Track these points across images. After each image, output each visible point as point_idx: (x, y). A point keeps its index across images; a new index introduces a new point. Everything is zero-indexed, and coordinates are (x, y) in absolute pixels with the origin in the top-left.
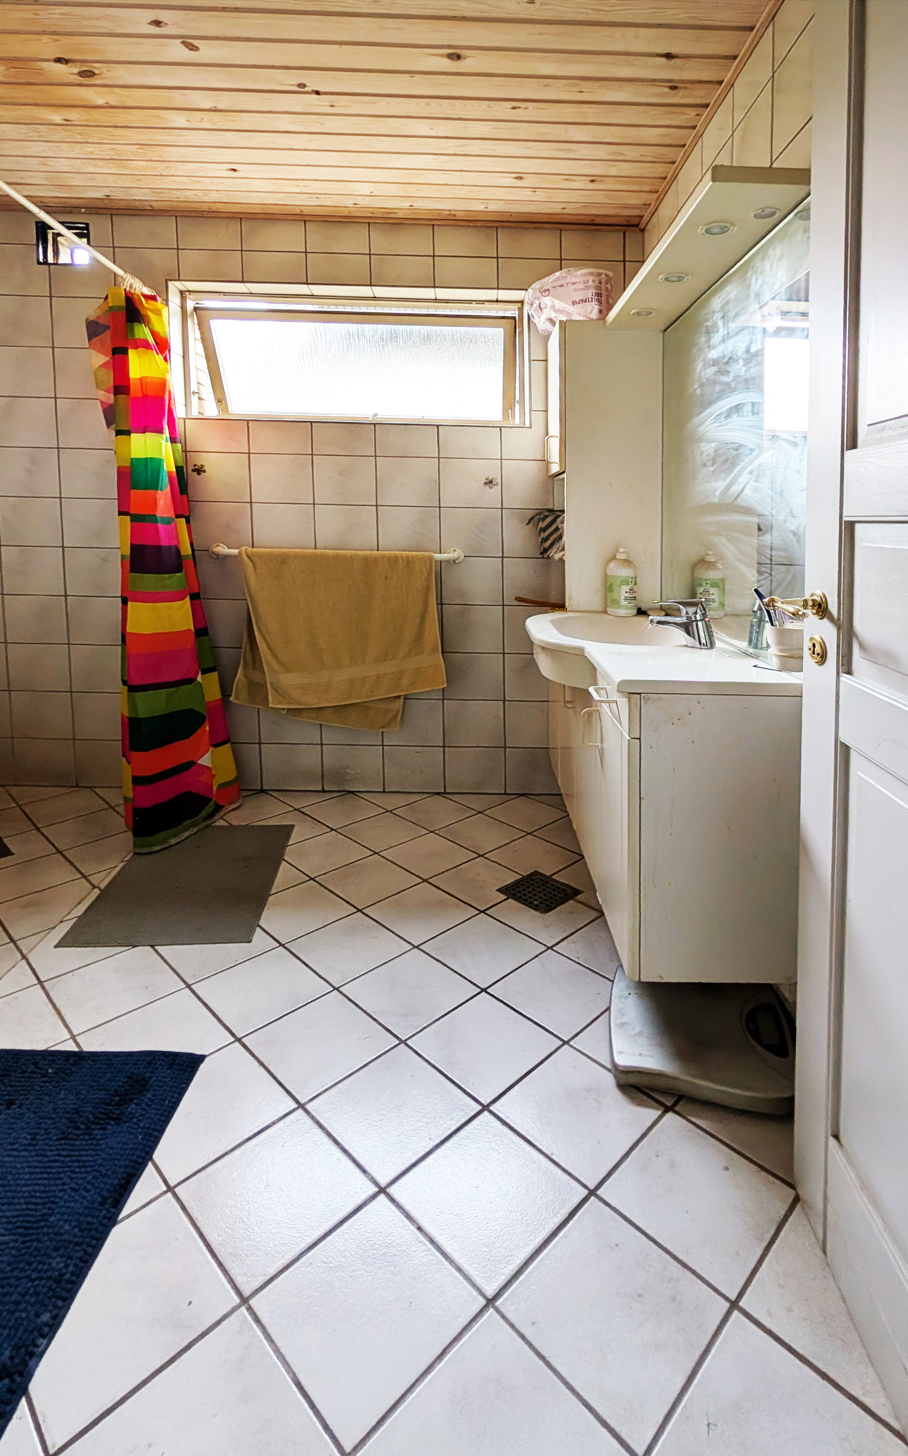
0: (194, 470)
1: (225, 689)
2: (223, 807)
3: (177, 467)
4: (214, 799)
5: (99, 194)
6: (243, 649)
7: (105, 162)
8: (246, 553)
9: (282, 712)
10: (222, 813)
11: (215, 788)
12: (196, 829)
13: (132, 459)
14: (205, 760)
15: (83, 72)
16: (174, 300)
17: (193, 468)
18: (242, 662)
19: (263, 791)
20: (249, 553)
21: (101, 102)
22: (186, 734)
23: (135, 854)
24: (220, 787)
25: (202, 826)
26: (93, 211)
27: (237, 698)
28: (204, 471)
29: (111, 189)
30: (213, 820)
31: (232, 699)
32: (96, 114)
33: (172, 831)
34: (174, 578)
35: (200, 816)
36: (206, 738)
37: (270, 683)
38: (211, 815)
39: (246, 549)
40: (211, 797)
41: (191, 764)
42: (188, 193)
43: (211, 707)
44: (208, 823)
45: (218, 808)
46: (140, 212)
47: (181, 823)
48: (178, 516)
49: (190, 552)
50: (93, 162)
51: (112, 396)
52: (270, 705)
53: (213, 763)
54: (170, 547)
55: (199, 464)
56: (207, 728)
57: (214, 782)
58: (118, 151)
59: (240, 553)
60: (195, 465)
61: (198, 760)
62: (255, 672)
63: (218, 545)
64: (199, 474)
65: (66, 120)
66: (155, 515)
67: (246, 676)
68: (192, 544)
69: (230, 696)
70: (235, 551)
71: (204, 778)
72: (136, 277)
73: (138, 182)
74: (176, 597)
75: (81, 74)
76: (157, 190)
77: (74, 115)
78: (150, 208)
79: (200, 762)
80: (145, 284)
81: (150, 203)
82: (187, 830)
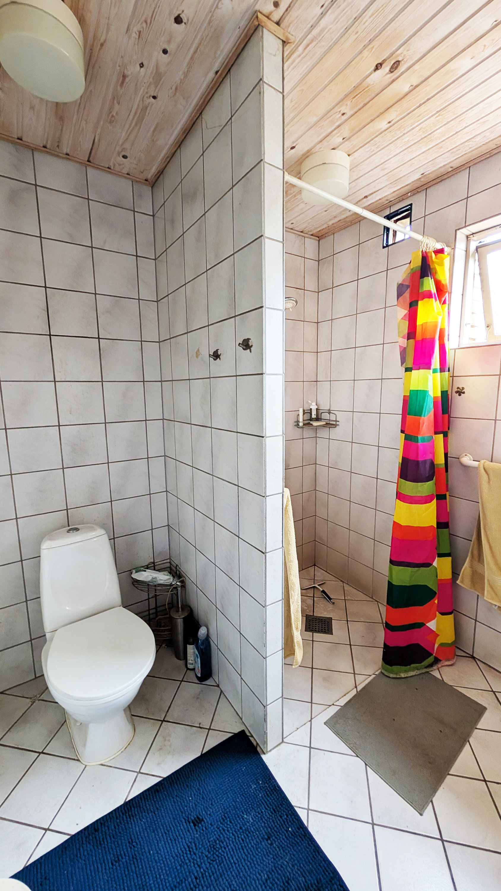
0: (457, 392)
1: (455, 573)
2: (440, 661)
3: (442, 392)
4: (434, 655)
5: (417, 176)
6: (472, 542)
7: (417, 144)
8: (484, 466)
9: (494, 606)
10: (439, 666)
11: (436, 646)
12: (419, 672)
13: (410, 390)
14: (432, 625)
15: (392, 67)
16: (461, 245)
17: (457, 390)
18: (469, 555)
19: (473, 657)
20: (486, 466)
21: (406, 89)
22: (421, 602)
23: (381, 672)
24: (441, 645)
25: (424, 671)
26: (415, 192)
27: (462, 582)
28: (464, 393)
29: (424, 167)
30: (431, 669)
31: (458, 582)
32: (405, 103)
33: (403, 668)
34: (425, 485)
35: (423, 664)
36: (435, 607)
37: (488, 580)
38: (431, 665)
39: (485, 462)
40: (432, 653)
41: (421, 625)
42: (478, 139)
43: (442, 583)
44: (428, 670)
45: (437, 661)
46: (445, 177)
47: (410, 665)
48: (436, 433)
49: (443, 462)
50: (410, 150)
51: (406, 340)
52: (485, 598)
53: (437, 629)
54: (425, 461)
55: (461, 387)
56: (436, 602)
57: (437, 641)
58: (424, 128)
59: (479, 465)
60: (458, 388)
61: (427, 623)
62: (479, 564)
63: (466, 455)
64: (460, 395)
65: (389, 122)
66: (418, 437)
67: (471, 567)
68: (446, 455)
69: (457, 579)
70: (476, 464)
71: (430, 637)
72: (431, 237)
73: (441, 150)
74: (426, 500)
75: (392, 70)
76: (455, 150)
77: (393, 115)
78: (451, 169)
79: (427, 625)
80: (438, 241)
81: (450, 165)
82: (413, 671)
